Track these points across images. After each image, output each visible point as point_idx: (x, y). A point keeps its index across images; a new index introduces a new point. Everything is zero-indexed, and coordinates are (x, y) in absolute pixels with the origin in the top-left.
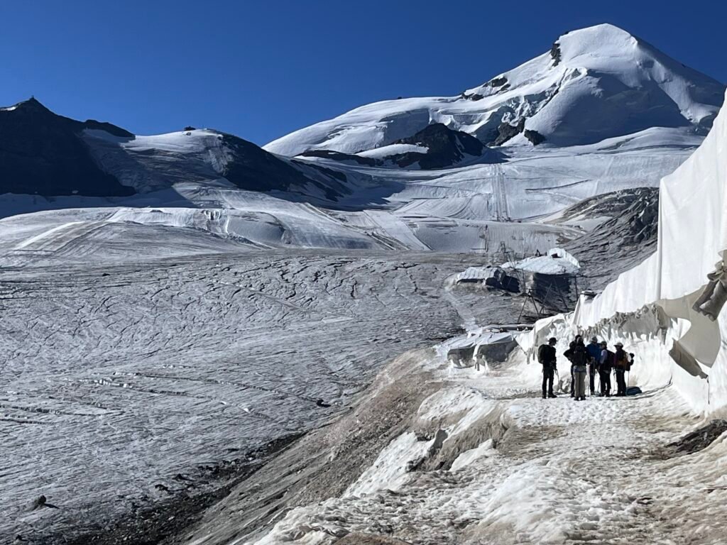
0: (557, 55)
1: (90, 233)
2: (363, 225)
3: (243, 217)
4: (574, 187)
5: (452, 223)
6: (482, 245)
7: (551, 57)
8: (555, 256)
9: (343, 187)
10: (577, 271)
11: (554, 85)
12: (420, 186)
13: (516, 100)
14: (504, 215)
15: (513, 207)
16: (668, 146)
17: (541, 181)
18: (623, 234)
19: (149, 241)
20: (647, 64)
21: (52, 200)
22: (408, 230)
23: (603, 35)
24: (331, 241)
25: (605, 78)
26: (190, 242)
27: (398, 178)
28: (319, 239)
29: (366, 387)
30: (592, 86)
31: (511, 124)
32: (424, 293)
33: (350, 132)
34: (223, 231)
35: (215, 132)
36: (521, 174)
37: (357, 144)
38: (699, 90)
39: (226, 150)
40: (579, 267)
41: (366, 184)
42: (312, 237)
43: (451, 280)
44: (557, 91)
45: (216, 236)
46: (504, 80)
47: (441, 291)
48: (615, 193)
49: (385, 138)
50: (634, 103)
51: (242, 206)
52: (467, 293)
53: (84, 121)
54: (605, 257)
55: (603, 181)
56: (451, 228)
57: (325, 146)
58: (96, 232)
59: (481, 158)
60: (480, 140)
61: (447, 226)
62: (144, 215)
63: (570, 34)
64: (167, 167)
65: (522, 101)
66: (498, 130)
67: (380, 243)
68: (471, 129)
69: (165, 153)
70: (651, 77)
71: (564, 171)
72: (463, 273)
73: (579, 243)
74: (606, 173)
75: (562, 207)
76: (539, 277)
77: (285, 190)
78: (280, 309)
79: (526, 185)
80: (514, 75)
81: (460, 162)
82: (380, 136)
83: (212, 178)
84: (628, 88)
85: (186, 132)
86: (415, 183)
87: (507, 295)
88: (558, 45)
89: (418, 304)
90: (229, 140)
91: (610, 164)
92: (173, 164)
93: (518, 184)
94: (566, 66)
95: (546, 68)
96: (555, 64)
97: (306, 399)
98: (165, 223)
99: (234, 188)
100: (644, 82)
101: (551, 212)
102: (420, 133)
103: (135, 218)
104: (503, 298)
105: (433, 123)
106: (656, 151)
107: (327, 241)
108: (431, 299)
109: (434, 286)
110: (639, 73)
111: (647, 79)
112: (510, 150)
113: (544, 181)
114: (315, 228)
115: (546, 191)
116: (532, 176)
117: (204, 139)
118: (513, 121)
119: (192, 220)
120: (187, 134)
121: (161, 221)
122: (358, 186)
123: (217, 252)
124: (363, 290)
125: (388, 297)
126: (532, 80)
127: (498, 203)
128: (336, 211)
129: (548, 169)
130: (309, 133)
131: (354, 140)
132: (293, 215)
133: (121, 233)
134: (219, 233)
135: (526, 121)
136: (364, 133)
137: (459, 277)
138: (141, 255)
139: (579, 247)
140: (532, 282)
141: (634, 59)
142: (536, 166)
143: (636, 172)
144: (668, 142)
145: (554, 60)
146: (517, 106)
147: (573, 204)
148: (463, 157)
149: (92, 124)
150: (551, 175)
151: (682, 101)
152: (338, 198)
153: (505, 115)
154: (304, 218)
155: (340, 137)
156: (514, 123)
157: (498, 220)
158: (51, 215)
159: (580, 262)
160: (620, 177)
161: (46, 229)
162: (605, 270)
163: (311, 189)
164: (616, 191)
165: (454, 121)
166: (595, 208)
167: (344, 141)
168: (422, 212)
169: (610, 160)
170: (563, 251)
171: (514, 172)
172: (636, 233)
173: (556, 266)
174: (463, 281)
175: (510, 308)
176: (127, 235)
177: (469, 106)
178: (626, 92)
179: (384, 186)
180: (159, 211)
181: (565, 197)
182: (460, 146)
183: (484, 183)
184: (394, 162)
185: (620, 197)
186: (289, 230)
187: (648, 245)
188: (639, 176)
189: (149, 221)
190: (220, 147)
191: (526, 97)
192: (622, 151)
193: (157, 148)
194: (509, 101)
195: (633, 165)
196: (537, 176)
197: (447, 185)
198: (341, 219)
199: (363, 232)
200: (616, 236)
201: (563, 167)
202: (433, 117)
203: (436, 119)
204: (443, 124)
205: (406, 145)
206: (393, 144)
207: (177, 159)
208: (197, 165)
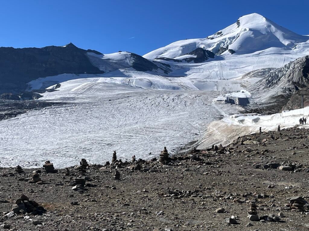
0: (239, 24)
1: (93, 86)
2: (177, 82)
3: (139, 80)
4: (245, 68)
5: (206, 81)
6: (216, 88)
7: (237, 24)
8: (243, 92)
9: (169, 69)
10: (250, 97)
11: (238, 34)
12: (194, 68)
13: (225, 39)
14: (222, 78)
15: (225, 75)
16: (276, 54)
17: (234, 66)
18: (264, 85)
19: (111, 88)
20: (269, 26)
21: (78, 76)
22: (191, 83)
23: (254, 17)
24: (168, 87)
25: (255, 31)
26: (124, 88)
27: (187, 66)
28: (163, 87)
29: (206, 130)
30: (251, 34)
31: (224, 47)
32: (206, 105)
33: (170, 51)
34: (133, 84)
35: (128, 52)
36: (227, 64)
37: (173, 55)
38: (286, 35)
39: (132, 58)
40: (251, 95)
41: (177, 68)
42: (161, 86)
43: (214, 100)
44: (239, 36)
45: (131, 86)
46: (221, 32)
47: (211, 104)
48: (259, 70)
49: (182, 53)
50: (265, 39)
51: (138, 76)
52: (219, 104)
53: (87, 50)
54: (259, 92)
55: (255, 66)
56: (206, 82)
57: (162, 56)
58: (95, 86)
59: (214, 59)
60: (213, 52)
61: (204, 82)
62: (108, 80)
63: (243, 17)
64: (114, 64)
65: (227, 39)
66: (219, 49)
67: (183, 88)
68: (210, 49)
69: (113, 60)
70: (270, 31)
71: (242, 63)
72: (217, 98)
73: (250, 88)
74: (256, 63)
75: (241, 75)
76: (239, 99)
77: (151, 71)
78: (166, 110)
79: (229, 68)
80: (224, 31)
81: (207, 60)
82: (180, 52)
83: (128, 67)
84: (263, 34)
85: (119, 53)
86: (193, 67)
87: (231, 105)
88: (239, 20)
89: (206, 108)
90: (133, 55)
91: (257, 60)
92: (116, 63)
93: (227, 67)
94: (242, 27)
95: (235, 28)
96: (238, 27)
97: (192, 133)
98: (115, 82)
99: (135, 71)
100: (268, 32)
101: (238, 76)
102: (194, 51)
103: (105, 81)
104: (231, 106)
105: (198, 48)
106: (272, 55)
107: (166, 87)
108: (209, 106)
109: (208, 102)
110: (266, 29)
111: (269, 31)
112: (224, 56)
113: (235, 66)
114: (162, 83)
115: (236, 69)
116: (231, 64)
117: (125, 55)
118: (225, 46)
119: (123, 81)
120: (120, 53)
121: (113, 82)
122: (174, 69)
123: (134, 92)
124: (188, 104)
125: (196, 106)
126: (230, 32)
127: (220, 74)
128: (168, 78)
129: (237, 62)
130: (157, 52)
131: (172, 54)
132: (155, 79)
133: (102, 86)
134: (132, 85)
135: (229, 46)
136: (175, 51)
137: (216, 99)
138: (109, 93)
139: (250, 89)
140: (238, 101)
141: (264, 25)
142: (232, 61)
143: (266, 63)
144: (276, 52)
145: (238, 26)
146: (225, 41)
147: (245, 74)
148: (208, 59)
149: (89, 51)
150: (237, 64)
151: (281, 38)
152: (168, 73)
153: (221, 44)
154: (158, 80)
155: (167, 52)
156: (225, 47)
157: (221, 79)
158: (79, 80)
159: (251, 94)
160: (261, 64)
161: (79, 85)
162: (259, 96)
163: (159, 70)
164: (259, 69)
165: (204, 46)
166: (252, 75)
167: (169, 54)
168: (195, 77)
169: (257, 59)
170: (245, 90)
171: (225, 63)
172: (268, 85)
173: (244, 95)
174: (218, 101)
175: (234, 109)
176: (104, 86)
177: (210, 41)
178: (262, 36)
179: (183, 69)
180: (113, 79)
181: (242, 71)
182: (207, 55)
183: (215, 67)
184: (186, 61)
185: (261, 71)
186: (154, 84)
187: (272, 88)
188: (267, 64)
189: (110, 82)
190: (130, 57)
191: (228, 38)
192: (261, 56)
193: (110, 58)
194: (223, 40)
195: (265, 60)
196: (233, 64)
197: (203, 68)
198: (170, 80)
199: (177, 84)
200: (262, 85)
201: (241, 61)
202: (198, 45)
203: (199, 46)
204: (201, 48)
205: (189, 55)
206: (185, 55)
207: (116, 61)
208: (123, 63)
